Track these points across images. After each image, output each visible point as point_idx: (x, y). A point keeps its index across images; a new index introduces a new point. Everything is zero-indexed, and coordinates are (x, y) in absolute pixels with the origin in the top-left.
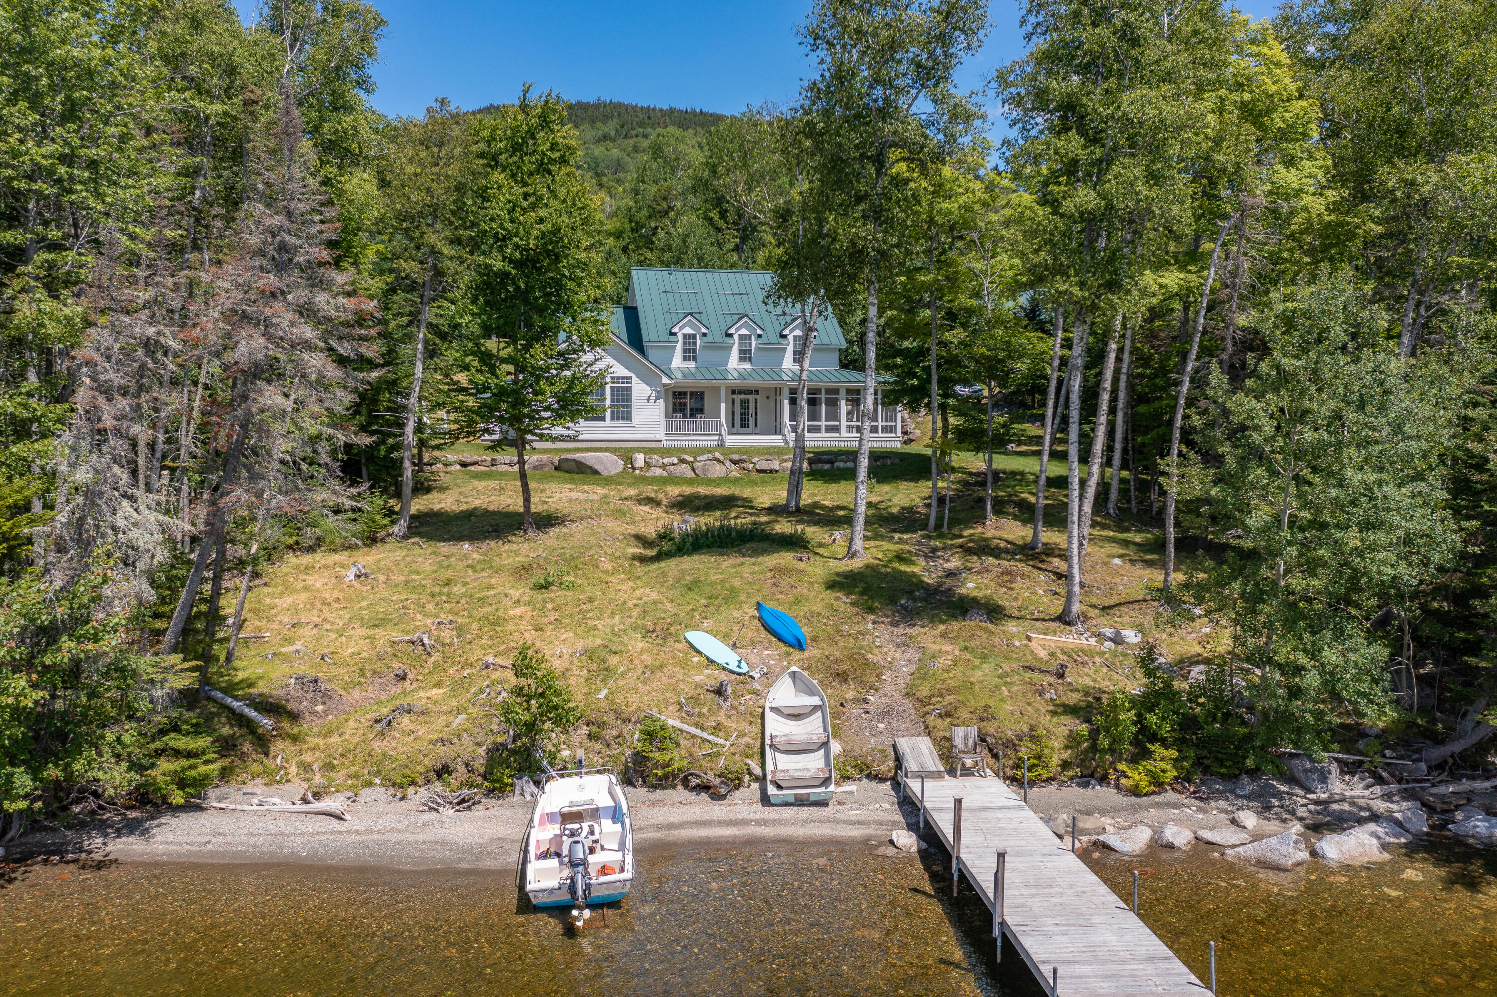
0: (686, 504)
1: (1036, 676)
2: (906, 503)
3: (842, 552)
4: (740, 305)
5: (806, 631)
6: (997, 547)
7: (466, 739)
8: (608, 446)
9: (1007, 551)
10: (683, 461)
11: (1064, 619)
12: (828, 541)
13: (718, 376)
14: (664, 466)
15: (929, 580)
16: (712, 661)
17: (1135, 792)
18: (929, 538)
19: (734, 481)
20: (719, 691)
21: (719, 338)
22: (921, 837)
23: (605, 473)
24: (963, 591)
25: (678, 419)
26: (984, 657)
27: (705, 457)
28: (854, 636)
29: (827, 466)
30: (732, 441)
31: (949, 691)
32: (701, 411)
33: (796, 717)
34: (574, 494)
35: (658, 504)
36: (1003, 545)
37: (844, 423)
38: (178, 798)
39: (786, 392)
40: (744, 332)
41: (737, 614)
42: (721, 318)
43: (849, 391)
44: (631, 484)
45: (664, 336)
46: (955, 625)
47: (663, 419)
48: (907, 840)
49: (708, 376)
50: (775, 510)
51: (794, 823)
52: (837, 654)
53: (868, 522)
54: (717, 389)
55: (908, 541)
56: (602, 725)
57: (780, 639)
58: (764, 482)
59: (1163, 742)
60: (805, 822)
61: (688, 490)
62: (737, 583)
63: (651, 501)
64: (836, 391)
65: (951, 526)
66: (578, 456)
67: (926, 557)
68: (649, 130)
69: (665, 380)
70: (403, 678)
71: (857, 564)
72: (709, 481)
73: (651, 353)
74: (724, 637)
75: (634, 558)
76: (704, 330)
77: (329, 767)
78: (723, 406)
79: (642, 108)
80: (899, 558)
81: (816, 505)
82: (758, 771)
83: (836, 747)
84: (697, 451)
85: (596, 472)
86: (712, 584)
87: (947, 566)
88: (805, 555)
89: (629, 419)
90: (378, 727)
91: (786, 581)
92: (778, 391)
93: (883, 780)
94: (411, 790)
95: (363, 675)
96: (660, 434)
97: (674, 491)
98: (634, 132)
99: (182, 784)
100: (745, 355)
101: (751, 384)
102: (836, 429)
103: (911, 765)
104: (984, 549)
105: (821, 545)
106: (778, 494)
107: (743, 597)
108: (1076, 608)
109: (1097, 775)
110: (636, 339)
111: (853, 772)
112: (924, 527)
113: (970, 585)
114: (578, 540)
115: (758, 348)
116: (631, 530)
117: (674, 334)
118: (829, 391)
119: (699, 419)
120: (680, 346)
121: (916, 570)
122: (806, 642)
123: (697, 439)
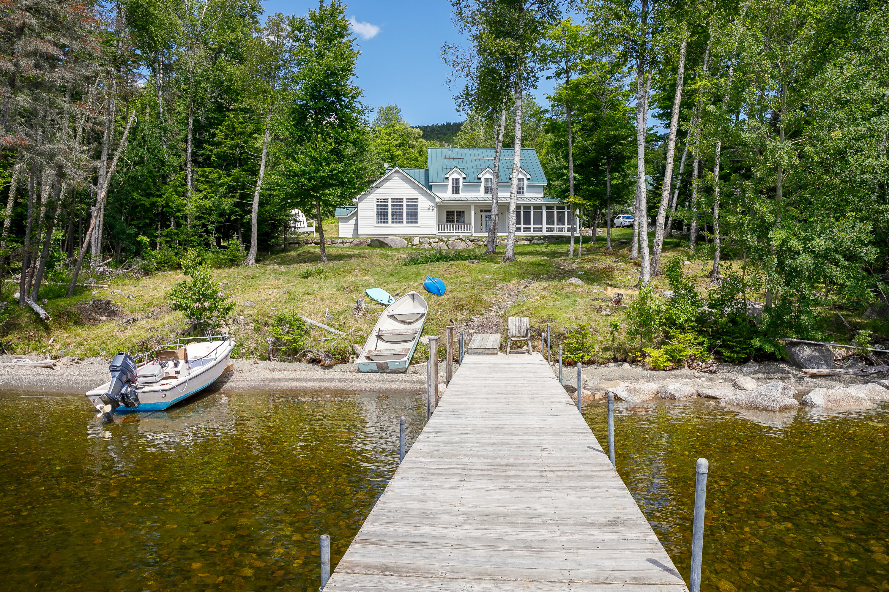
1: (598, 303)
4: (487, 165)
5: (449, 289)
10: (442, 241)
11: (639, 286)
14: (430, 244)
16: (373, 300)
17: (656, 367)
21: (473, 180)
25: (446, 224)
30: (477, 235)
32: (460, 220)
37: (545, 226)
40: (487, 176)
42: (475, 170)
43: (548, 207)
45: (441, 180)
51: (370, 380)
54: (469, 207)
60: (376, 381)
64: (540, 207)
66: (379, 238)
69: (440, 203)
73: (432, 187)
76: (464, 176)
89: (416, 222)
100: (488, 190)
102: (540, 229)
108: (647, 278)
109: (629, 359)
112: (567, 256)
117: (447, 178)
118: (535, 207)
119: (459, 224)
120: (450, 185)
123: (457, 235)
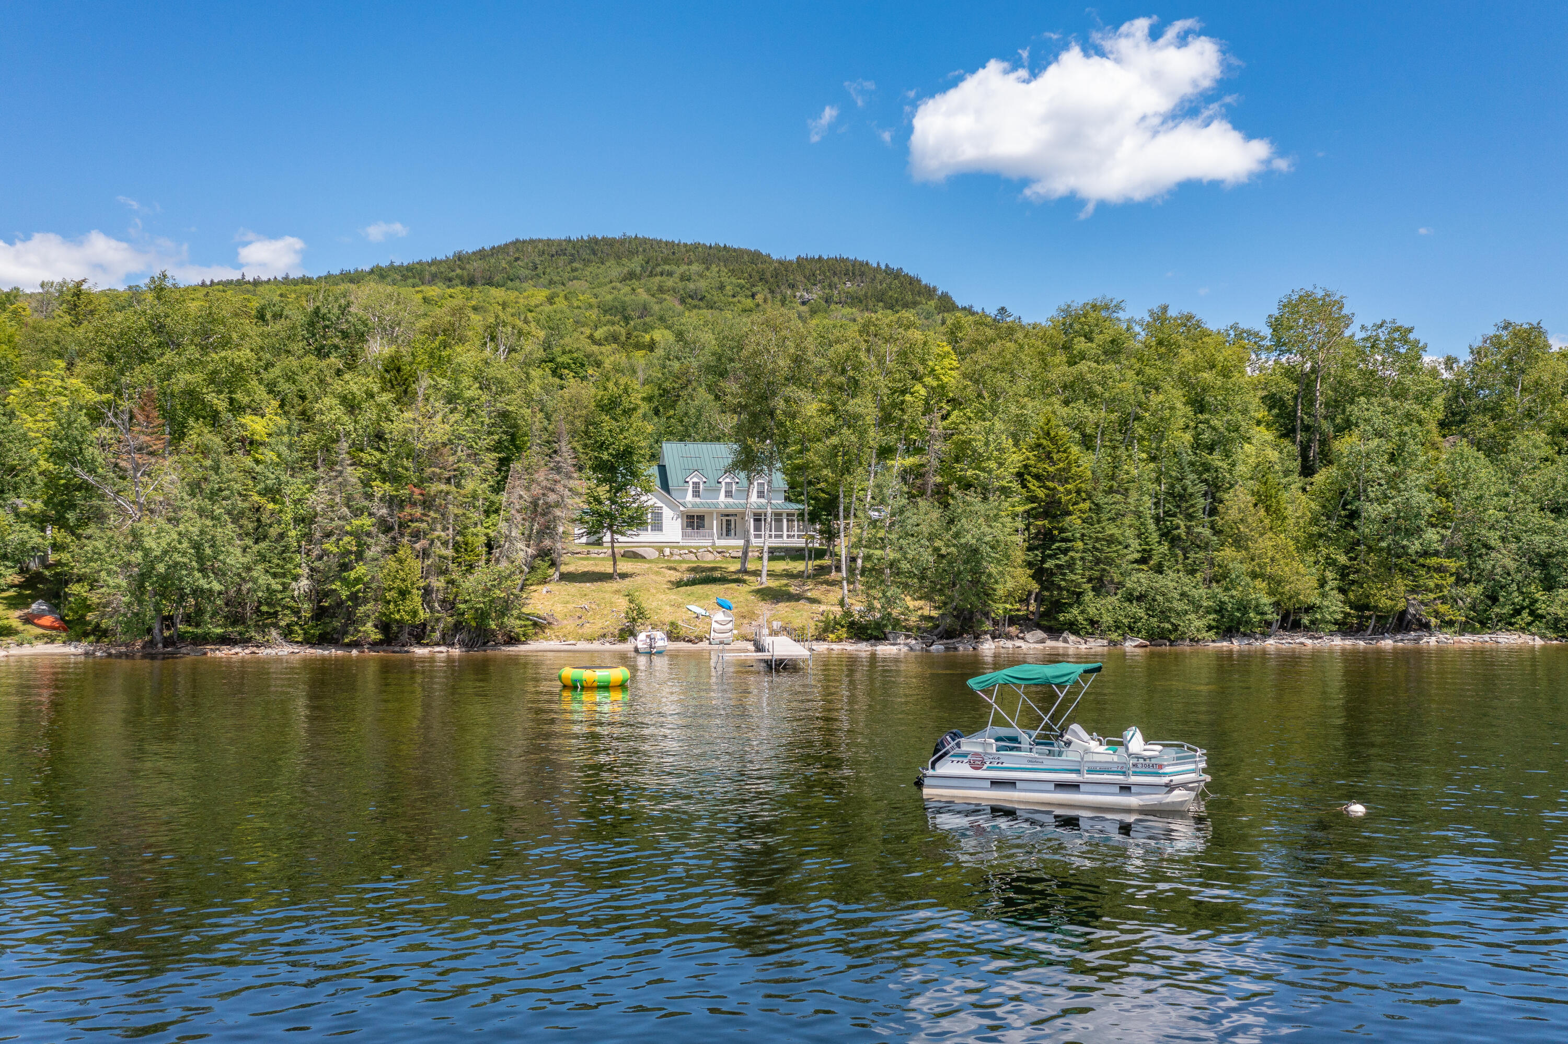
0: (690, 570)
1: (814, 615)
3: (759, 584)
6: (830, 582)
7: (611, 628)
8: (650, 544)
9: (834, 584)
11: (842, 604)
12: (755, 580)
13: (713, 506)
15: (794, 592)
16: (696, 613)
17: (832, 641)
18: (804, 580)
19: (717, 561)
20: (697, 618)
23: (648, 558)
25: (689, 530)
26: (800, 611)
27: (704, 550)
28: (754, 606)
30: (719, 542)
33: (723, 625)
34: (633, 566)
35: (677, 570)
36: (834, 582)
37: (785, 533)
38: (523, 639)
40: (728, 480)
41: (708, 600)
42: (714, 472)
43: (788, 514)
44: (663, 563)
45: (681, 483)
46: (796, 603)
47: (681, 530)
49: (707, 506)
50: (733, 571)
52: (744, 611)
54: (711, 513)
55: (792, 581)
56: (656, 624)
57: (723, 607)
58: (730, 561)
59: (844, 630)
61: (692, 565)
62: (711, 593)
63: (674, 569)
64: (781, 515)
65: (814, 576)
66: (634, 549)
67: (798, 585)
68: (674, 267)
69: (682, 508)
70: (580, 617)
71: (765, 587)
72: (704, 561)
73: (673, 493)
74: (701, 607)
75: (665, 588)
77: (564, 635)
78: (715, 523)
79: (667, 243)
80: (786, 586)
81: (757, 570)
82: (708, 637)
83: (735, 632)
84: (698, 548)
85: (644, 558)
86: (700, 593)
87: (805, 588)
88: (743, 585)
90: (579, 627)
91: (732, 592)
92: (747, 515)
93: (750, 640)
94: (594, 641)
95: (566, 615)
96: (679, 538)
97: (685, 565)
98: (659, 269)
99: (524, 635)
101: (730, 510)
102: (781, 536)
103: (760, 633)
105: (750, 582)
106: (739, 566)
107: (711, 596)
109: (823, 638)
110: (665, 486)
111: (740, 638)
112: (805, 576)
113: (811, 593)
114: (640, 582)
115: (736, 490)
116: (665, 579)
118: (776, 515)
119: (701, 531)
121: (790, 589)
122: (733, 607)
123: (700, 541)
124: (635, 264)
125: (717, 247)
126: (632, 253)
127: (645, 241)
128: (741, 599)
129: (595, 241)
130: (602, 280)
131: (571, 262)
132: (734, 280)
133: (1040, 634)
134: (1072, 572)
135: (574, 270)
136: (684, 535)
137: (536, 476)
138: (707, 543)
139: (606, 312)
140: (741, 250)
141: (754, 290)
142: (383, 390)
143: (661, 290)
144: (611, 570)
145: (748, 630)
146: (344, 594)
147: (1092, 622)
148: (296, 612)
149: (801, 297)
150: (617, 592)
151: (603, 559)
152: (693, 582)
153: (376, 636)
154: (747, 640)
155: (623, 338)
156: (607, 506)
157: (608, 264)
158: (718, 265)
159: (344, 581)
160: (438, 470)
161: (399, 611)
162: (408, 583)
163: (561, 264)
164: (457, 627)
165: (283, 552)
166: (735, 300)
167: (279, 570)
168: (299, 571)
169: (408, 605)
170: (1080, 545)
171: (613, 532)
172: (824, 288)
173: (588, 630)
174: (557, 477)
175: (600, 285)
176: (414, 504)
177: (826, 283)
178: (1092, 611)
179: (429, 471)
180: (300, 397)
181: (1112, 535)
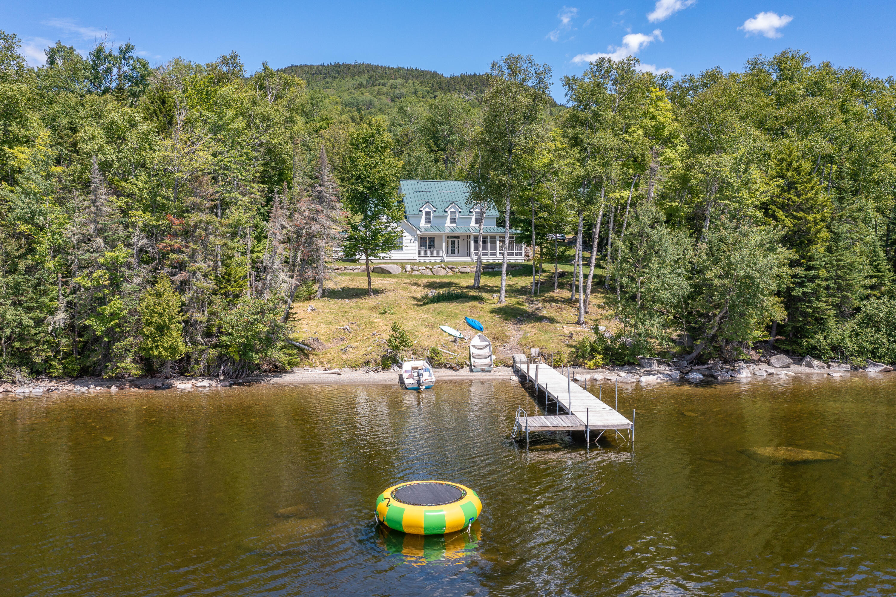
0: (430, 286)
1: (562, 338)
2: (524, 284)
3: (496, 301)
4: (450, 197)
5: (483, 326)
6: (557, 300)
7: (374, 354)
8: (396, 262)
9: (561, 301)
10: (428, 268)
11: (578, 323)
12: (491, 298)
13: (441, 230)
14: (419, 270)
15: (529, 310)
16: (450, 334)
17: (589, 368)
18: (531, 297)
19: (450, 277)
20: (455, 341)
21: (442, 213)
22: (519, 377)
23: (394, 273)
24: (542, 314)
25: (423, 249)
26: (546, 333)
27: (437, 266)
28: (501, 327)
29: (491, 270)
30: (448, 259)
31: (532, 342)
32: (433, 246)
33: (481, 349)
34: (383, 282)
35: (420, 285)
36: (560, 299)
37: (498, 251)
38: (288, 368)
39: (472, 237)
40: (452, 210)
41: (458, 321)
42: (442, 203)
43: (500, 237)
44: (407, 278)
45: (416, 212)
46: (537, 324)
47: (417, 250)
48: (515, 379)
49: (437, 230)
50: (468, 287)
51: (480, 376)
52: (494, 332)
53: (506, 291)
54: (441, 236)
55: (523, 298)
56: (417, 350)
57: (474, 328)
58: (463, 277)
59: (599, 353)
60: (484, 376)
61: (431, 280)
62: (457, 311)
63: (416, 284)
64: (495, 237)
65: (540, 293)
66: (382, 266)
67: (529, 303)
68: (386, 81)
69: (418, 232)
70: (343, 340)
71: (502, 305)
72: (440, 277)
73: (411, 220)
74: (454, 328)
75: (414, 305)
76: (434, 209)
77: (329, 362)
78: (444, 244)
79: (381, 67)
80: (518, 303)
81: (486, 285)
82: (469, 363)
83: (494, 357)
84: (433, 264)
85: (391, 273)
86: (447, 312)
87: (537, 306)
88: (482, 302)
89: (402, 250)
90: (342, 352)
91: (475, 310)
92: (468, 237)
93: (509, 367)
94: (358, 368)
95: (330, 338)
96: (416, 257)
97: (425, 281)
98: (377, 82)
99: (289, 364)
100: (453, 220)
101: (456, 234)
102: (495, 254)
103: (517, 360)
104: (553, 300)
105: (488, 299)
106: (471, 282)
107: (459, 316)
108: (582, 319)
109: (578, 364)
111: (500, 364)
112: (530, 293)
113: (545, 312)
114: (391, 298)
115: (459, 217)
116: (411, 295)
117: (421, 211)
118: (491, 237)
119: (432, 250)
120: (424, 217)
121: (525, 307)
122: (484, 329)
123: (432, 259)
124: (363, 79)
125: (412, 69)
126: (361, 73)
127: (368, 65)
128: (487, 319)
129: (338, 66)
130: (343, 88)
131: (324, 78)
132: (422, 87)
133: (785, 359)
134: (817, 299)
135: (326, 83)
136: (420, 254)
137: (298, 205)
138: (437, 259)
139: (346, 106)
140: (426, 71)
141: (436, 94)
142: (146, 119)
143: (379, 93)
144: (365, 286)
145: (506, 355)
146: (100, 329)
147: (834, 349)
148: (55, 347)
149: (464, 98)
150: (373, 309)
151: (357, 274)
152: (438, 299)
153: (135, 371)
154: (506, 366)
155: (358, 120)
156: (363, 232)
157: (346, 79)
158: (412, 80)
159: (100, 316)
160: (198, 200)
161: (157, 346)
162: (166, 318)
163: (318, 79)
164: (221, 359)
165: (39, 284)
166: (424, 100)
167: (34, 304)
168: (55, 303)
169: (167, 341)
170: (823, 272)
171: (368, 255)
172: (477, 93)
173: (351, 355)
174: (320, 207)
175: (342, 91)
176: (175, 235)
177: (478, 90)
178: (835, 337)
179: (188, 201)
180: (71, 129)
181: (851, 264)
